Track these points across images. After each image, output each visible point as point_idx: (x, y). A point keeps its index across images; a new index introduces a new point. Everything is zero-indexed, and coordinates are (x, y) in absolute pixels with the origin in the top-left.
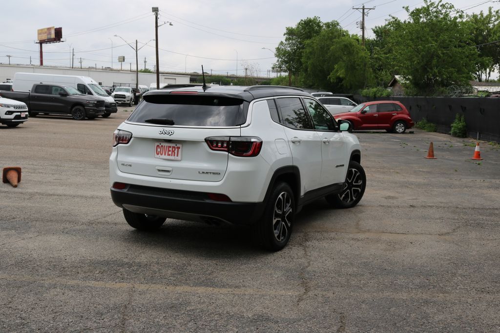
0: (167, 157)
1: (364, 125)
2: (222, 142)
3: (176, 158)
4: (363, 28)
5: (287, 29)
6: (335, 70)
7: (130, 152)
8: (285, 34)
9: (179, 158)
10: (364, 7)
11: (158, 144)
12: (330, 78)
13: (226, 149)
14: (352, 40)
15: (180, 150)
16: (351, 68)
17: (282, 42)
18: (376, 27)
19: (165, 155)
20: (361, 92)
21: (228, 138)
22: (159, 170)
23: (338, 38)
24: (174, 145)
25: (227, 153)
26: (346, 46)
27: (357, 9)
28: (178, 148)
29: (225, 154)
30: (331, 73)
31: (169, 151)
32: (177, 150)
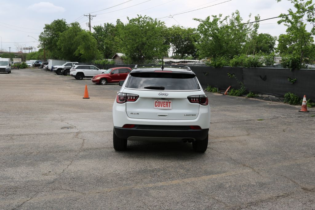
0: (163, 108)
1: (113, 81)
2: (196, 98)
3: (169, 108)
4: (90, 26)
5: (46, 25)
6: (78, 49)
7: (137, 106)
8: (44, 28)
9: (170, 108)
10: (90, 15)
11: (155, 101)
12: (75, 54)
13: (198, 102)
14: (88, 33)
15: (171, 104)
16: (87, 48)
17: (42, 32)
18: (95, 26)
19: (162, 106)
20: (94, 62)
21: (199, 96)
22: (159, 115)
23: (80, 32)
24: (167, 101)
25: (199, 104)
26: (84, 36)
27: (86, 16)
28: (170, 102)
29: (198, 105)
30: (76, 51)
31: (164, 104)
32: (169, 103)
